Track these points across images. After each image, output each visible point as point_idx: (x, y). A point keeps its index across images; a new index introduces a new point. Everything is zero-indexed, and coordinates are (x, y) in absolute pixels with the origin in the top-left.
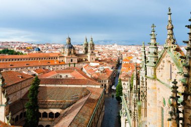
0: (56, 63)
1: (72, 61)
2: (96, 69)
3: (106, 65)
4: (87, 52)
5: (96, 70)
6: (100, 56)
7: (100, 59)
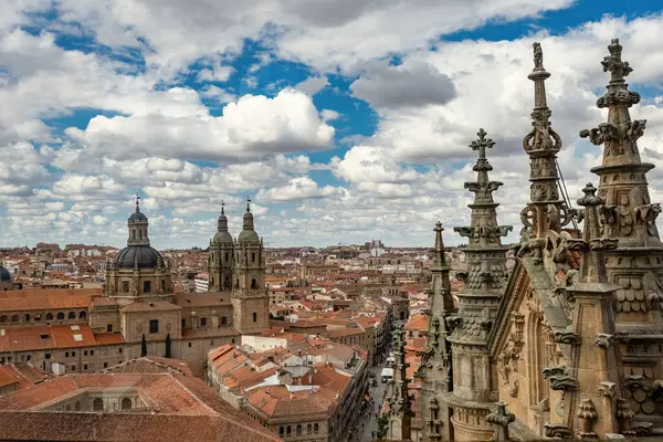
0: (78, 337)
1: (154, 326)
2: (270, 365)
3: (319, 349)
4: (227, 284)
5: (269, 373)
6: (296, 304)
7: (293, 318)
